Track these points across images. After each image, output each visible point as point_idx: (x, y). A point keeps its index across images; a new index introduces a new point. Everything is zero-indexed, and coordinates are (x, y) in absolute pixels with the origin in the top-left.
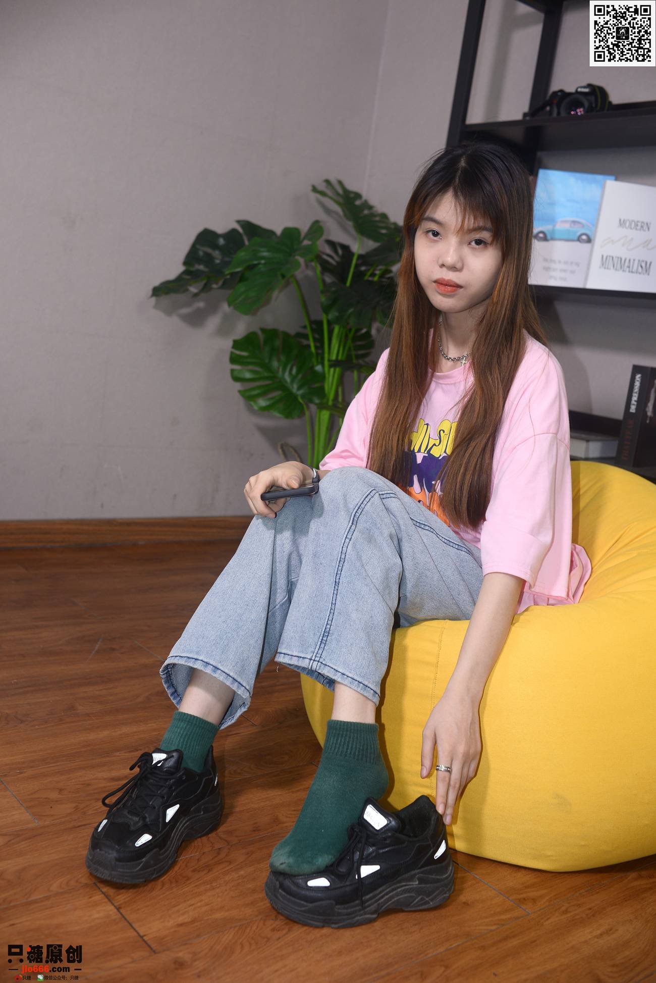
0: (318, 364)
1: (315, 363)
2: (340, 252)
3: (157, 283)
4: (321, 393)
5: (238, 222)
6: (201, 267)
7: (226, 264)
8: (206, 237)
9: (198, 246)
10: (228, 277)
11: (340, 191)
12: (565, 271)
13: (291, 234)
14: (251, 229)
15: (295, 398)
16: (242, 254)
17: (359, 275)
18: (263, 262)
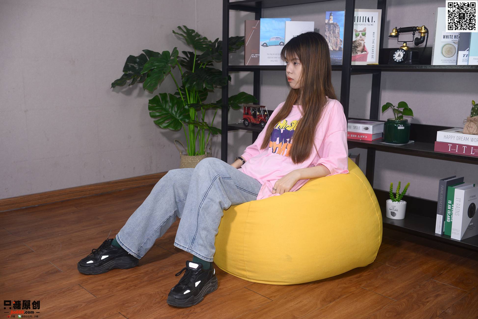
0: (186, 105)
1: (185, 105)
2: (189, 56)
3: (113, 82)
4: (188, 117)
5: (143, 51)
6: (131, 72)
7: (141, 70)
8: (131, 59)
9: (128, 64)
10: (142, 75)
11: (185, 31)
12: (276, 58)
13: (166, 53)
14: (149, 53)
15: (178, 121)
16: (146, 65)
17: (197, 65)
18: (155, 67)
